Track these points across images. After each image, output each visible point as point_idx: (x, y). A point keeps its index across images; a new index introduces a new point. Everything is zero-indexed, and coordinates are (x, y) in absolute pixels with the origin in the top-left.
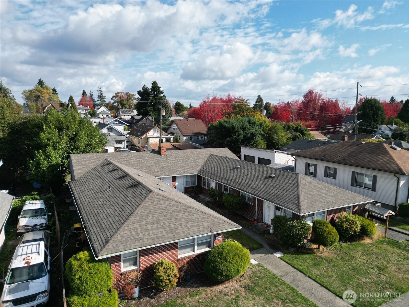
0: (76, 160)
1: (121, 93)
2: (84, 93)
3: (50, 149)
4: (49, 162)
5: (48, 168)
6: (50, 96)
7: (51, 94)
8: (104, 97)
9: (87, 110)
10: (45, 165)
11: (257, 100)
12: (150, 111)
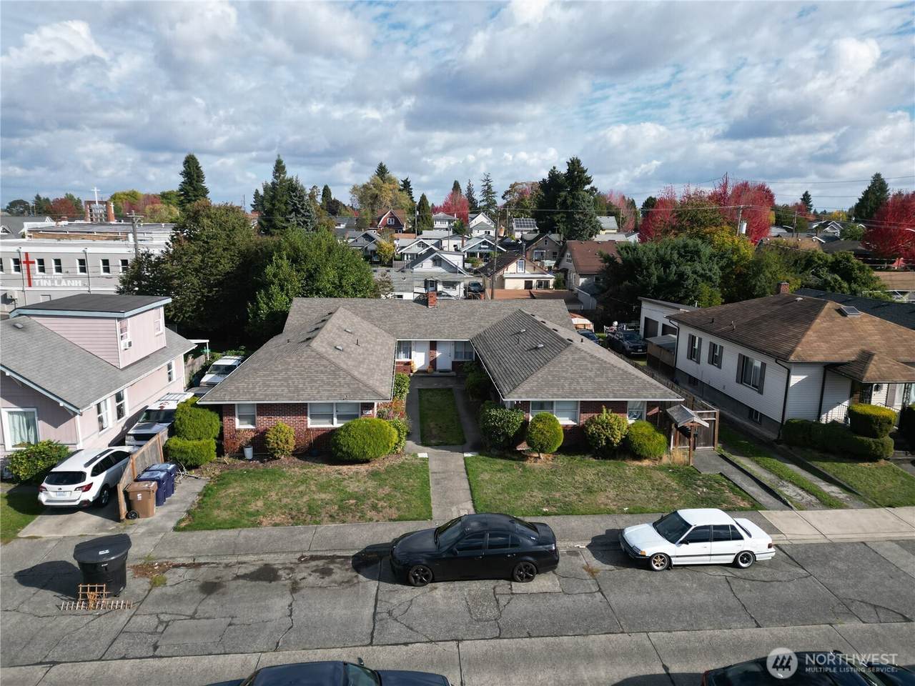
0: (297, 306)
1: (522, 184)
2: (456, 186)
3: (274, 289)
4: (270, 308)
5: (268, 316)
6: (395, 194)
7: (397, 191)
8: (494, 193)
9: (452, 221)
10: (264, 310)
11: (869, 188)
12: (558, 222)
